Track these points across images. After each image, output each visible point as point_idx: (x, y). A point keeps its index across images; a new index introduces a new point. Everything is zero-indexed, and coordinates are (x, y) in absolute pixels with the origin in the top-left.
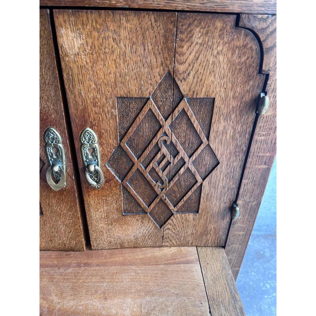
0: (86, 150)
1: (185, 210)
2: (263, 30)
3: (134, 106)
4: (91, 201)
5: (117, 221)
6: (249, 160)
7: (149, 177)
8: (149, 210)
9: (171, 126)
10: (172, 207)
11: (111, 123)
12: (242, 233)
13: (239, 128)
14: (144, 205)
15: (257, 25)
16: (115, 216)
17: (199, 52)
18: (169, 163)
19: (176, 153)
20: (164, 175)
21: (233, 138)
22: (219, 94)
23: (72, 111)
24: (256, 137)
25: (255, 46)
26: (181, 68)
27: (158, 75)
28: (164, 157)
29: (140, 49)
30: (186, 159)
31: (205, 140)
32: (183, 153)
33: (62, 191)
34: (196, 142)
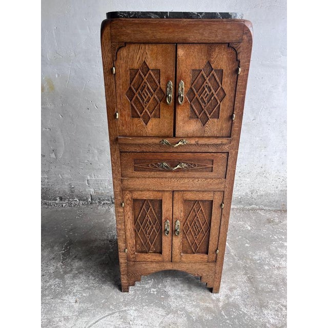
0: (180, 89)
1: (213, 117)
2: (236, 47)
3: (197, 73)
4: (179, 111)
5: (187, 122)
6: (237, 93)
7: (200, 101)
8: (199, 117)
9: (209, 80)
10: (208, 115)
11: (189, 80)
12: (237, 129)
13: (232, 80)
14: (198, 114)
15: (235, 46)
16: (186, 119)
17: (218, 55)
18: (208, 95)
19: (210, 90)
20: (206, 100)
21: (230, 84)
22: (224, 68)
23: (178, 74)
24: (238, 83)
25: (235, 53)
26: (212, 60)
27: (205, 61)
28: (206, 92)
29: (200, 55)
30: (214, 93)
31: (220, 85)
32: (213, 91)
34: (218, 87)
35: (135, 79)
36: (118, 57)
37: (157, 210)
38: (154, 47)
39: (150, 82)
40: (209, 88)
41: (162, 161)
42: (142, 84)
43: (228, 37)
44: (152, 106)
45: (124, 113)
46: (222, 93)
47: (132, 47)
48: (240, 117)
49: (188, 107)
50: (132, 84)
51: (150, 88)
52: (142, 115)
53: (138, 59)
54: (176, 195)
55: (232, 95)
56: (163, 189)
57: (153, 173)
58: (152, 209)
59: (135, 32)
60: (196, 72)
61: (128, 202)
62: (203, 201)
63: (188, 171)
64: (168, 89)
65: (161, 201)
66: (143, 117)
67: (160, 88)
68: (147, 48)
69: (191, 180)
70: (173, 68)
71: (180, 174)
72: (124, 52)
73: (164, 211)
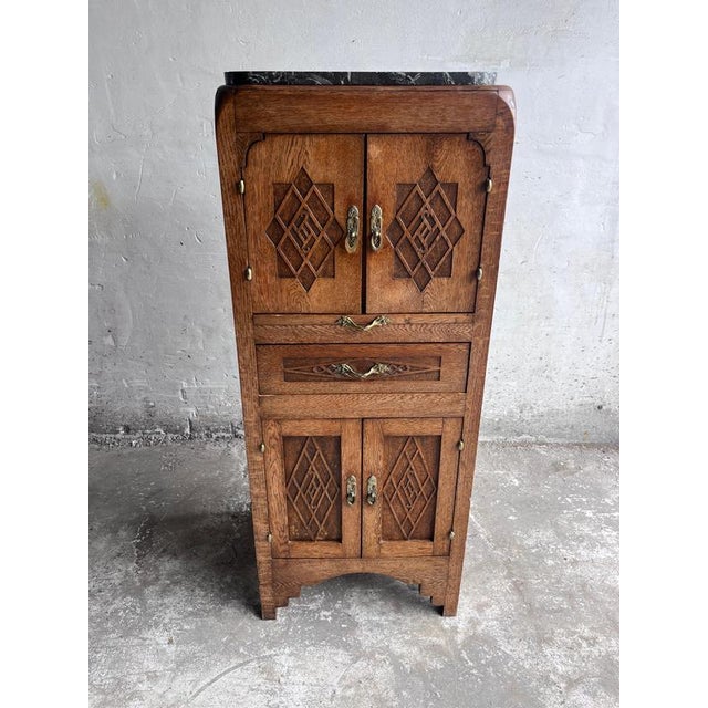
0: (374, 221)
1: (441, 274)
2: (483, 141)
3: (407, 189)
4: (371, 264)
5: (388, 284)
6: (485, 228)
7: (414, 244)
8: (413, 274)
9: (431, 203)
10: (430, 271)
11: (391, 203)
13: (475, 203)
14: (409, 269)
15: (479, 138)
16: (388, 279)
17: (447, 155)
18: (428, 231)
19: (433, 223)
20: (424, 242)
21: (472, 210)
22: (460, 180)
23: (369, 193)
24: (487, 210)
25: (479, 149)
26: (436, 164)
27: (422, 168)
28: (425, 226)
29: (413, 155)
30: (441, 229)
31: (453, 212)
32: (439, 224)
33: (352, 255)
34: (448, 216)
35: (284, 203)
36: (251, 160)
37: (330, 455)
38: (322, 141)
39: (315, 209)
40: (431, 219)
41: (339, 360)
42: (298, 213)
43: (467, 122)
44: (319, 256)
45: (263, 268)
46: (456, 228)
47: (278, 141)
48: (493, 274)
49: (391, 256)
50: (279, 212)
51: (315, 219)
52: (300, 271)
53: (290, 163)
54: (369, 426)
55: (477, 232)
56: (342, 416)
57: (322, 383)
58: (322, 455)
59: (286, 113)
60: (405, 189)
61: (273, 441)
62: (422, 438)
63: (392, 379)
64: (350, 222)
65: (339, 439)
66: (302, 277)
67: (335, 219)
68: (307, 143)
69: (398, 398)
70: (360, 182)
71: (376, 386)
72: (261, 151)
73: (344, 458)
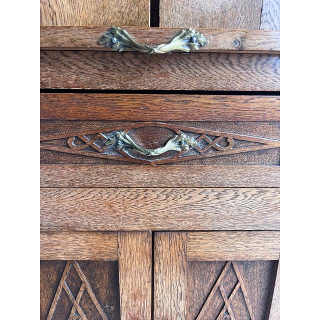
37: (103, 292)
54: (163, 245)
56: (121, 226)
57: (84, 169)
58: (90, 291)
62: (246, 264)
63: (202, 160)
65: (114, 267)
69: (212, 196)
71: (177, 174)
73: (124, 297)
